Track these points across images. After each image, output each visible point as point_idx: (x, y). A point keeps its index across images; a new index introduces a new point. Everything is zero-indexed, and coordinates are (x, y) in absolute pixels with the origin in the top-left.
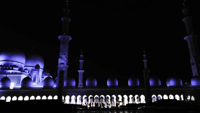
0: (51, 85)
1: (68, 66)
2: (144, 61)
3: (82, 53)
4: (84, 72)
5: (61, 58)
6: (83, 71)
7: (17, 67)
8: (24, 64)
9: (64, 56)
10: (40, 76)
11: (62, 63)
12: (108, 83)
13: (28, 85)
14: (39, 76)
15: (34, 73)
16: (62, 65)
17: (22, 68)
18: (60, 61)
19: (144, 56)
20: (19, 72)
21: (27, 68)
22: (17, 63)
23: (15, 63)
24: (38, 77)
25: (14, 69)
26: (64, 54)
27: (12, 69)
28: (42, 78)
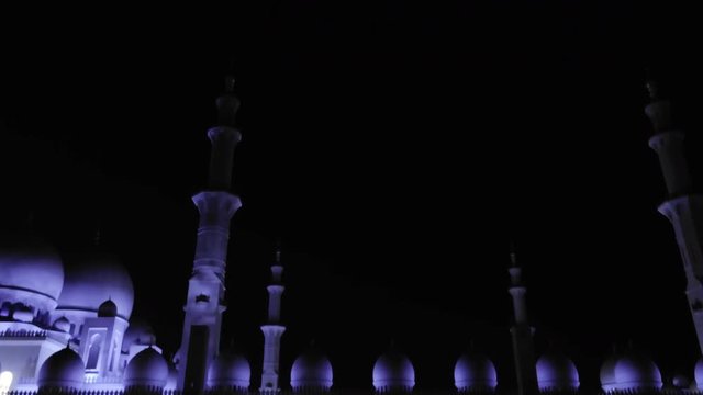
0: (157, 384)
1: (223, 309)
2: (515, 291)
3: (278, 260)
4: (285, 333)
5: (200, 276)
6: (282, 329)
7: (29, 309)
8: (57, 298)
9: (209, 271)
10: (115, 346)
11: (202, 298)
12: (375, 379)
13: (65, 384)
14: (112, 345)
15: (93, 333)
16: (202, 306)
17: (48, 313)
18: (195, 288)
19: (514, 271)
20: (36, 329)
21: (68, 313)
22: (31, 294)
23: (20, 296)
24: (107, 352)
25: (16, 316)
26: (212, 263)
27: (10, 319)
28: (122, 352)
